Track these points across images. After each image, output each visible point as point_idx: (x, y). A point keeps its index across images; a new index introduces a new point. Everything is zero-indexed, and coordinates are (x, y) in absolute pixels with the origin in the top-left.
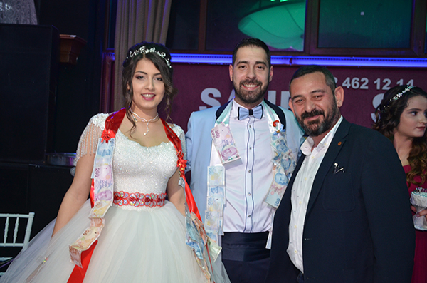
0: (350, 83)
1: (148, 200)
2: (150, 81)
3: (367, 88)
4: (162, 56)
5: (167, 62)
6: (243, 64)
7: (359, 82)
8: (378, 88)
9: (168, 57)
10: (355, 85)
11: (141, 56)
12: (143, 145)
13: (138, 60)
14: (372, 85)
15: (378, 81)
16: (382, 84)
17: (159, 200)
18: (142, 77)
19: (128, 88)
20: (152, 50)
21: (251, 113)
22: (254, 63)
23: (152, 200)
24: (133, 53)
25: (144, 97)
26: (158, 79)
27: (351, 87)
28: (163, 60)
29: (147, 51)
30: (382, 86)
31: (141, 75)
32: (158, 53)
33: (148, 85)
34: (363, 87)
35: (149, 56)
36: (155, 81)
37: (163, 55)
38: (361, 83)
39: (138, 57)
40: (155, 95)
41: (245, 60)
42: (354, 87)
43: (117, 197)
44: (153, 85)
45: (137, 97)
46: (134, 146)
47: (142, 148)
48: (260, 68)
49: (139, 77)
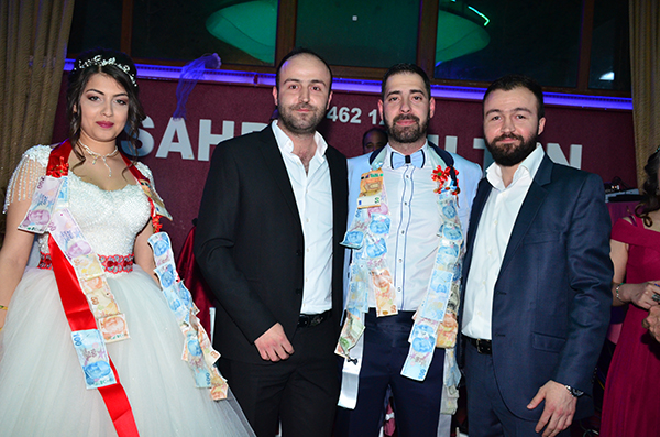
0: (338, 114)
1: (111, 262)
2: (108, 104)
3: (359, 121)
4: (124, 69)
5: (132, 78)
6: (395, 96)
7: (349, 113)
9: (133, 71)
10: (344, 117)
11: (95, 68)
12: (102, 188)
13: (92, 74)
14: (366, 118)
15: (374, 114)
17: (126, 264)
18: (96, 98)
19: (75, 110)
20: (112, 61)
21: (408, 160)
22: (408, 92)
23: (116, 264)
24: (83, 63)
26: (119, 101)
27: (338, 120)
28: (127, 75)
29: (105, 63)
30: (378, 120)
31: (96, 94)
32: (120, 66)
33: (105, 109)
34: (354, 120)
35: (108, 70)
36: (116, 105)
37: (126, 69)
38: (352, 115)
39: (91, 70)
40: (113, 124)
41: (397, 90)
42: (341, 119)
44: (112, 109)
45: (88, 122)
46: (92, 190)
47: (102, 192)
48: (417, 98)
49: (92, 98)
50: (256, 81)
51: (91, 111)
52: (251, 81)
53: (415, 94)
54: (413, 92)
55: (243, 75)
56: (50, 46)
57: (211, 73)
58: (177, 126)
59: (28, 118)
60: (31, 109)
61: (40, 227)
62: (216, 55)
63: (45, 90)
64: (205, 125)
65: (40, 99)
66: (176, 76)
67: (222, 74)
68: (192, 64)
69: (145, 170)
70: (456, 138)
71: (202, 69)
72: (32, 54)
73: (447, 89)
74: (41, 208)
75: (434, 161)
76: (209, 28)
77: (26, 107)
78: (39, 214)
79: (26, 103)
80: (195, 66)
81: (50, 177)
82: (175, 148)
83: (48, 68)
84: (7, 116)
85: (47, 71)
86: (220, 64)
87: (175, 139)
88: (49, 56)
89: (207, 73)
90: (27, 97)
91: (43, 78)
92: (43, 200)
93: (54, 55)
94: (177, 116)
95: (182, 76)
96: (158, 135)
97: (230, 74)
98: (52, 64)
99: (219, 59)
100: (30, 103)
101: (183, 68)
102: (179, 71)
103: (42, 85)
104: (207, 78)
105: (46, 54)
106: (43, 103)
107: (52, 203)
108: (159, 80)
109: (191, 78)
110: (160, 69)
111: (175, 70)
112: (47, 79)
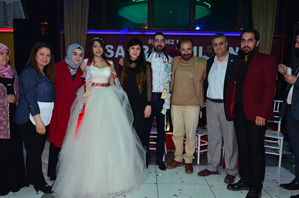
0: (167, 42)
1: (102, 85)
4: (101, 39)
5: (103, 41)
6: (157, 40)
7: (170, 41)
10: (169, 43)
11: (95, 40)
17: (106, 85)
20: (98, 38)
21: (160, 56)
22: (160, 40)
24: (92, 40)
25: (97, 53)
34: (172, 43)
35: (97, 40)
36: (100, 47)
40: (100, 52)
43: (93, 84)
44: (99, 49)
45: (95, 53)
46: (96, 68)
47: (99, 69)
49: (95, 47)
51: (95, 50)
52: (141, 33)
53: (162, 40)
58: (120, 48)
66: (119, 33)
68: (124, 29)
69: (111, 63)
71: (127, 30)
72: (78, 29)
82: (120, 54)
85: (82, 34)
87: (120, 52)
93: (84, 29)
94: (120, 45)
95: (121, 33)
96: (115, 50)
98: (83, 32)
101: (121, 31)
104: (128, 33)
105: (81, 29)
108: (114, 35)
109: (124, 33)
111: (119, 31)
112: (82, 36)
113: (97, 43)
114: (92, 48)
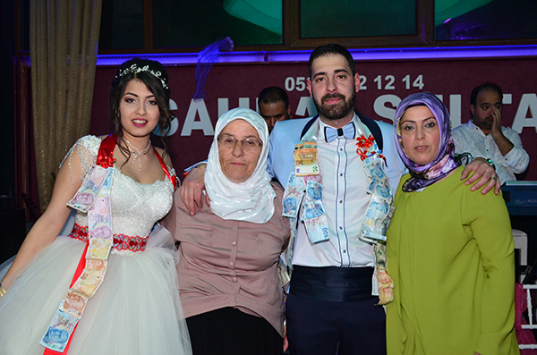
2: (142, 105)
4: (157, 75)
5: (163, 82)
6: (320, 76)
8: (380, 88)
9: (164, 76)
11: (131, 76)
12: (137, 180)
13: (129, 80)
14: (371, 84)
15: (378, 79)
16: (384, 83)
18: (132, 100)
20: (146, 68)
21: (340, 133)
22: (333, 72)
24: (123, 72)
25: (134, 123)
26: (151, 102)
28: (158, 80)
29: (139, 70)
30: (383, 86)
31: (132, 97)
32: (152, 72)
33: (139, 109)
35: (142, 77)
36: (148, 105)
39: (129, 77)
40: (147, 121)
41: (323, 71)
44: (145, 110)
45: (127, 123)
47: (137, 186)
48: (341, 77)
49: (129, 100)
50: (266, 59)
51: (127, 110)
52: (262, 59)
53: (340, 73)
54: (337, 71)
55: (255, 55)
56: (84, 45)
57: (225, 55)
58: (198, 106)
59: (69, 110)
60: (71, 102)
61: (84, 207)
62: (228, 38)
63: (82, 85)
64: (223, 103)
65: (78, 93)
66: (194, 61)
67: (235, 55)
68: (207, 49)
70: (460, 96)
71: (217, 52)
72: (69, 53)
73: (447, 50)
74: (88, 191)
75: (362, 130)
76: (226, 9)
77: (66, 100)
78: (85, 196)
79: (67, 97)
80: (210, 50)
81: (99, 167)
82: (197, 126)
83: (83, 65)
84: (52, 110)
85: (83, 67)
86: (233, 46)
87: (197, 118)
88: (83, 53)
89: (222, 55)
90: (67, 91)
91: (79, 73)
92: (91, 185)
93: (87, 53)
94: (197, 97)
95: (199, 60)
96: (181, 116)
97: (242, 55)
98: (86, 61)
99: (231, 42)
100: (70, 96)
101: (200, 53)
102: (197, 56)
103: (79, 80)
104: (221, 60)
105: (80, 53)
106: (81, 96)
107: (98, 189)
108: (180, 66)
109: (207, 61)
110: (180, 56)
111: (193, 56)
112: (82, 74)
113: (138, 89)
114: (118, 105)
